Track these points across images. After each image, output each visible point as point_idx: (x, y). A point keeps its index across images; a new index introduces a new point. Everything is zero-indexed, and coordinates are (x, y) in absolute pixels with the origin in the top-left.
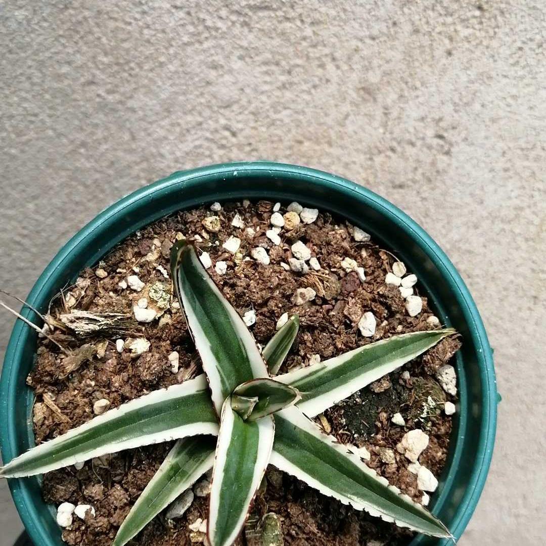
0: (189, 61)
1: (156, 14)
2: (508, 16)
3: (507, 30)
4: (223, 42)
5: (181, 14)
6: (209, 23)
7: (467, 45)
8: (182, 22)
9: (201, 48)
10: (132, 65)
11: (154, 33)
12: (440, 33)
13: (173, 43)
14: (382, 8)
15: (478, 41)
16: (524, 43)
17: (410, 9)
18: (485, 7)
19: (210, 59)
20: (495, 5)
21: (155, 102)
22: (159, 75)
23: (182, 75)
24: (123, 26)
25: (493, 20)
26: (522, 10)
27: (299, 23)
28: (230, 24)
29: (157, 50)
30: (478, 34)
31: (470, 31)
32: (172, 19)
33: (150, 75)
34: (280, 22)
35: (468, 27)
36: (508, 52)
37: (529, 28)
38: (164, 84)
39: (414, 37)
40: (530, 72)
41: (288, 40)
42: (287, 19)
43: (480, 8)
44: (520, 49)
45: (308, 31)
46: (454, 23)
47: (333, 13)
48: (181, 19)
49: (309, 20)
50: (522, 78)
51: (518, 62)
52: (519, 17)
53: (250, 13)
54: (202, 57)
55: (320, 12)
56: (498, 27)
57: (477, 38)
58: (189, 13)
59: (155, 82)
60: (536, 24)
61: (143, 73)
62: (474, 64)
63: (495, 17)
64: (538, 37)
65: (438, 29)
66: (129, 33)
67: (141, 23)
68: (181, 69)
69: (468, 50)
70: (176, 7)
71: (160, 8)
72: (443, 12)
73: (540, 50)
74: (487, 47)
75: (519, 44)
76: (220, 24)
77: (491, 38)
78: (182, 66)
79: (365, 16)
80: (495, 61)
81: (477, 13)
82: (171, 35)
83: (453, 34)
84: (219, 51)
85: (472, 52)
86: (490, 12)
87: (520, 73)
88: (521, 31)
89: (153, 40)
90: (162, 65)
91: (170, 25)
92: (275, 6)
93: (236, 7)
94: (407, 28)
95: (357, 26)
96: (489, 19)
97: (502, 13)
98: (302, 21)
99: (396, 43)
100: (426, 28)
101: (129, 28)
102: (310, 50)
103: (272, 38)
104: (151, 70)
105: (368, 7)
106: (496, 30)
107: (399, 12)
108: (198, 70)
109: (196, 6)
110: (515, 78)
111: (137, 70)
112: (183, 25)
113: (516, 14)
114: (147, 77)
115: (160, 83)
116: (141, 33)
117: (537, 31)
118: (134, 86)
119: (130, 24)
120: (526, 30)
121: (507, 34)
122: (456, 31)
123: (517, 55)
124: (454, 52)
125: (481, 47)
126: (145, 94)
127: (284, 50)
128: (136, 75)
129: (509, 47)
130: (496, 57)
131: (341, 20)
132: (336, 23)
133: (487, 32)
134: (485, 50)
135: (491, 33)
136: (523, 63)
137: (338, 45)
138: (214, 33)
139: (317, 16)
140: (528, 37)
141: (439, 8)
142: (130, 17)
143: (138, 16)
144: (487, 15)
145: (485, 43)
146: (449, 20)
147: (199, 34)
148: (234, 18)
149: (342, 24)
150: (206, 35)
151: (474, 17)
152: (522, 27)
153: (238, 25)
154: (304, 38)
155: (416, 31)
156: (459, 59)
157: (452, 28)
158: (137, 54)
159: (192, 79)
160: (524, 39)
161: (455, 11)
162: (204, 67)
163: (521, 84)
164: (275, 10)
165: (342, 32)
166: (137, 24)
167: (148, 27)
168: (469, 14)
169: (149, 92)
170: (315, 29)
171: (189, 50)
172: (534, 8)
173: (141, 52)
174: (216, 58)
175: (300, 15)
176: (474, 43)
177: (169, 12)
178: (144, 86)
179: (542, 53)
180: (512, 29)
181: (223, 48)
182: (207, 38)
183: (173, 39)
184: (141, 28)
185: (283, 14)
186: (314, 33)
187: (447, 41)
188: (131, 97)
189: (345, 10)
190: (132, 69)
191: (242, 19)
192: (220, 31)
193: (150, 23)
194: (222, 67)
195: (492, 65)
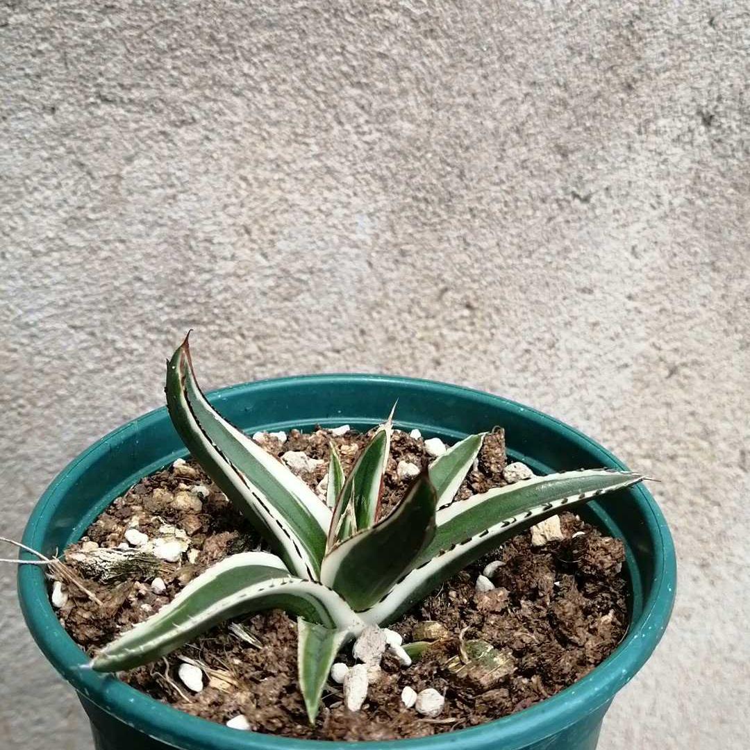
0: (98, 392)
1: (49, 337)
2: (506, 314)
3: (507, 330)
4: (141, 367)
5: (83, 336)
6: (120, 345)
7: (458, 352)
8: (85, 345)
9: (112, 375)
10: (21, 401)
11: (47, 360)
12: (422, 339)
13: (75, 371)
14: (344, 315)
15: (472, 345)
16: (530, 343)
17: (379, 313)
18: (475, 305)
19: (125, 388)
20: (487, 302)
21: (56, 446)
22: (58, 413)
23: (90, 410)
24: (7, 354)
25: (487, 319)
26: (522, 306)
27: (239, 338)
28: (148, 344)
29: (53, 381)
30: (470, 337)
31: (461, 334)
32: (70, 341)
33: (46, 412)
34: (214, 338)
35: (456, 330)
36: (512, 356)
37: (534, 327)
38: (66, 422)
39: (390, 346)
40: (545, 378)
41: (228, 359)
42: (224, 335)
43: (468, 306)
44: (527, 351)
45: (252, 348)
46: (438, 327)
47: (281, 323)
48: (82, 342)
49: (252, 334)
50: (535, 386)
51: (526, 367)
52: (519, 314)
53: (174, 330)
54: (114, 386)
55: (265, 324)
56: (494, 327)
57: (470, 342)
58: (92, 334)
59: (54, 422)
60: (543, 321)
61: (36, 411)
62: (471, 373)
63: (490, 316)
64: (547, 336)
65: (419, 335)
66: (15, 361)
67: (29, 349)
68: (87, 403)
69: (461, 356)
70: (74, 327)
71: (55, 329)
72: (422, 314)
73: (553, 351)
74: (485, 352)
75: (524, 346)
76: (134, 345)
77: (488, 341)
78: (88, 399)
79: (323, 325)
80: (497, 368)
81: (466, 312)
82: (71, 362)
83: (439, 340)
84: (137, 378)
85: (466, 359)
86: (482, 311)
87: (531, 380)
88: (525, 330)
89: (47, 369)
90: (61, 399)
91: (70, 349)
92: (205, 319)
93: (153, 324)
94: (380, 336)
95: (314, 337)
96: (483, 319)
97: (498, 310)
98: (243, 336)
99: (367, 354)
100: (403, 335)
101: (15, 356)
102: (257, 369)
103: (205, 358)
104: (48, 407)
105: (326, 313)
106: (493, 331)
107: (367, 317)
108: (111, 403)
109: (102, 324)
110: (526, 387)
111: (29, 407)
112: (85, 349)
113: (515, 311)
114: (42, 415)
115: (60, 423)
116: (31, 362)
117: (544, 328)
118: (26, 427)
119: (15, 351)
120: (530, 328)
121: (508, 336)
122: (441, 335)
123: (524, 359)
124: (443, 360)
125: (475, 352)
126: (42, 437)
127: (223, 372)
128: (27, 415)
129: (513, 351)
130: (498, 363)
131: (294, 331)
132: (287, 335)
133: (481, 334)
134: (483, 357)
135: (487, 334)
136: (533, 368)
137: (292, 361)
138: (128, 356)
139: (262, 328)
140: (534, 336)
141: (416, 309)
142: (15, 343)
143: (25, 341)
144: (479, 314)
145: (481, 347)
146: (431, 323)
147: (108, 359)
148: (153, 337)
149: (295, 335)
150: (119, 359)
151: (462, 317)
152: (525, 325)
153: (159, 344)
154: (248, 357)
155: (392, 339)
156: (451, 368)
157: (437, 333)
158: (27, 387)
159: (103, 414)
160: (530, 340)
161: (438, 312)
162: (118, 399)
163: (534, 393)
164: (205, 324)
165: (296, 346)
166: (25, 350)
167: (39, 353)
168: (456, 315)
169: (46, 434)
170: (261, 343)
171: (97, 379)
172: (537, 302)
173: (32, 385)
174: (133, 387)
175: (240, 328)
176: (467, 348)
177: (65, 333)
178: (40, 427)
179: (557, 355)
180: (512, 329)
181: (141, 374)
182: (119, 363)
183: (74, 366)
184: (31, 355)
185: (217, 328)
186: (260, 349)
187: (432, 348)
188: (23, 442)
189: (296, 320)
190: (22, 406)
191: (163, 337)
192: (135, 353)
193: (41, 348)
194: (142, 397)
195: (494, 373)
